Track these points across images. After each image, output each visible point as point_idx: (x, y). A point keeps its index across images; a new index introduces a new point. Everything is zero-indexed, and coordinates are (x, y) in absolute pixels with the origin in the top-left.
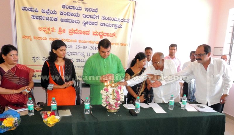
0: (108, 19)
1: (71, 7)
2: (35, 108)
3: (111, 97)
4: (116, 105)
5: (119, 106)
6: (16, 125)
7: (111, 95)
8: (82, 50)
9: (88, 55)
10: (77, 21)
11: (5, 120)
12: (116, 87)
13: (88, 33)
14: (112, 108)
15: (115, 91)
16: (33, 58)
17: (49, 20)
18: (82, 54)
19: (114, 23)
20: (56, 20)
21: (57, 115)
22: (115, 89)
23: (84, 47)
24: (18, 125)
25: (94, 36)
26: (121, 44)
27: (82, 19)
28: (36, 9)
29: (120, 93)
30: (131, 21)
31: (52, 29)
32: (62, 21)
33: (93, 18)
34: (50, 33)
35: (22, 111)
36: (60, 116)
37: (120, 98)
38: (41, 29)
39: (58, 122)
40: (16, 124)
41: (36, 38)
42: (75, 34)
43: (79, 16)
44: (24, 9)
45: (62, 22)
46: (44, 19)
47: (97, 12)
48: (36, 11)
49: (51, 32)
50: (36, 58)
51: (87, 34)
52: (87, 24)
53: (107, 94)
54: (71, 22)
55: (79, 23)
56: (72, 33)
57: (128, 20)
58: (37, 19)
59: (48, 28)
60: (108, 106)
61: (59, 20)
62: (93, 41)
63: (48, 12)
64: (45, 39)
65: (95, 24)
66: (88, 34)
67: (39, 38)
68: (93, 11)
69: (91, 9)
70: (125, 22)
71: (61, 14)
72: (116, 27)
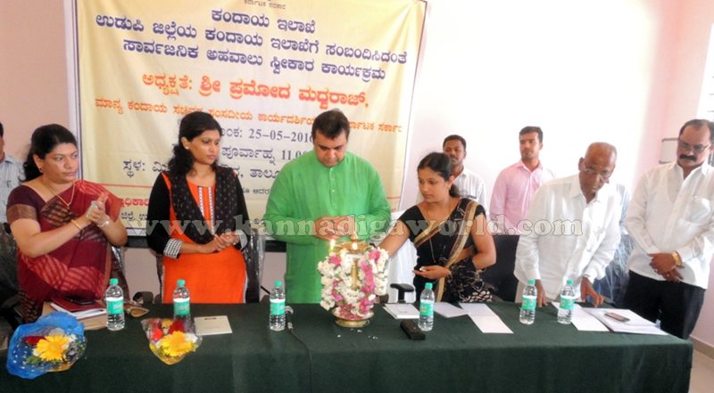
0: (346, 53)
1: (237, 18)
2: (129, 310)
3: (349, 281)
4: (362, 307)
5: (371, 309)
6: (72, 357)
7: (348, 275)
8: (266, 143)
9: (284, 158)
10: (255, 57)
11: (41, 341)
12: (363, 254)
13: (284, 92)
14: (351, 314)
15: (359, 264)
16: (127, 163)
17: (173, 54)
18: (268, 154)
19: (362, 63)
20: (193, 53)
21: (189, 331)
22: (362, 258)
23: (272, 135)
24: (77, 358)
25: (304, 101)
26: (381, 125)
27: (268, 53)
28: (138, 22)
29: (375, 271)
30: (411, 58)
31: (181, 80)
32: (212, 58)
33: (301, 50)
34: (177, 93)
35: (90, 317)
36: (199, 334)
37: (375, 286)
38: (149, 79)
39: (191, 353)
40: (72, 353)
41: (137, 106)
42: (249, 96)
43: (260, 44)
44: (101, 21)
45: (211, 61)
46: (159, 53)
47: (312, 32)
48: (137, 28)
49: (180, 90)
50: (135, 163)
51: (281, 96)
52: (285, 67)
53: (337, 272)
54: (237, 61)
55: (260, 64)
56: (239, 92)
57: (404, 56)
58: (139, 50)
59: (170, 78)
60: (338, 309)
61: (202, 54)
62: (300, 118)
63: (172, 30)
64: (162, 109)
65: (309, 67)
66: (287, 96)
67: (143, 107)
68: (301, 30)
69: (297, 23)
70: (394, 61)
71: (207, 38)
72: (368, 76)
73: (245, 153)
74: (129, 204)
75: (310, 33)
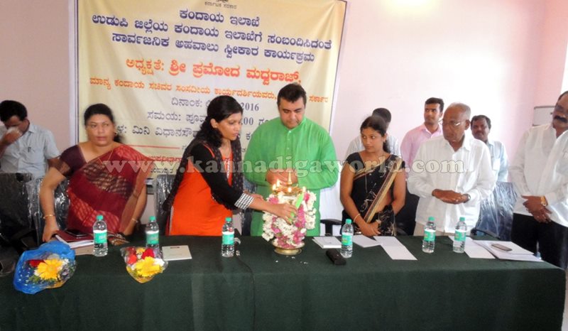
0: (283, 41)
1: (199, 16)
2: (113, 242)
4: (296, 239)
5: (303, 241)
6: (65, 277)
10: (213, 45)
11: (41, 264)
12: (296, 195)
13: (235, 72)
14: (287, 244)
17: (150, 44)
19: (296, 49)
20: (165, 43)
21: (158, 257)
22: (295, 200)
24: (69, 278)
25: (251, 79)
26: (311, 97)
27: (223, 42)
28: (124, 20)
29: (306, 209)
31: (155, 63)
32: (179, 46)
33: (248, 39)
34: (152, 73)
36: (166, 260)
37: (306, 222)
38: (132, 63)
39: (159, 274)
40: (65, 274)
41: (121, 84)
42: (208, 75)
43: (216, 36)
44: (96, 20)
45: (178, 49)
47: (257, 26)
49: (155, 70)
51: (233, 75)
52: (235, 52)
54: (198, 49)
55: (216, 50)
56: (200, 72)
57: (329, 43)
58: (124, 41)
59: (147, 62)
60: (276, 240)
61: (172, 43)
62: (247, 91)
63: (149, 25)
64: (141, 85)
65: (254, 52)
66: (237, 75)
67: (126, 84)
68: (249, 25)
69: (245, 19)
70: (321, 47)
71: (176, 31)
72: (301, 59)
75: (255, 27)
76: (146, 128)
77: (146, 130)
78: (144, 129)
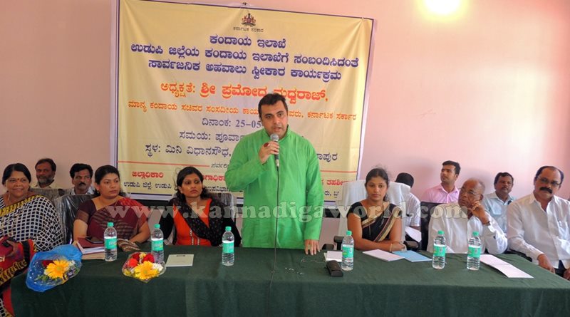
0: (309, 61)
1: (228, 40)
8: (248, 130)
10: (241, 67)
13: (263, 92)
16: (148, 146)
17: (182, 68)
19: (322, 68)
20: (196, 67)
23: (253, 124)
26: (338, 115)
27: (250, 64)
28: (159, 47)
31: (188, 86)
32: (209, 70)
33: (275, 61)
34: (184, 96)
38: (166, 86)
41: (156, 106)
43: (244, 58)
44: (135, 48)
45: (208, 72)
46: (173, 68)
47: (284, 47)
48: (159, 51)
49: (187, 93)
50: (153, 146)
51: (260, 95)
52: (263, 74)
54: (227, 71)
55: (244, 72)
56: (229, 93)
57: (357, 61)
58: (159, 67)
59: (180, 85)
61: (203, 67)
63: (182, 51)
64: (174, 107)
65: (281, 72)
68: (275, 47)
69: (272, 41)
70: (348, 65)
71: (207, 56)
72: (328, 78)
73: (232, 138)
74: (148, 177)
75: (281, 48)
76: (178, 147)
77: (179, 149)
78: (176, 149)
